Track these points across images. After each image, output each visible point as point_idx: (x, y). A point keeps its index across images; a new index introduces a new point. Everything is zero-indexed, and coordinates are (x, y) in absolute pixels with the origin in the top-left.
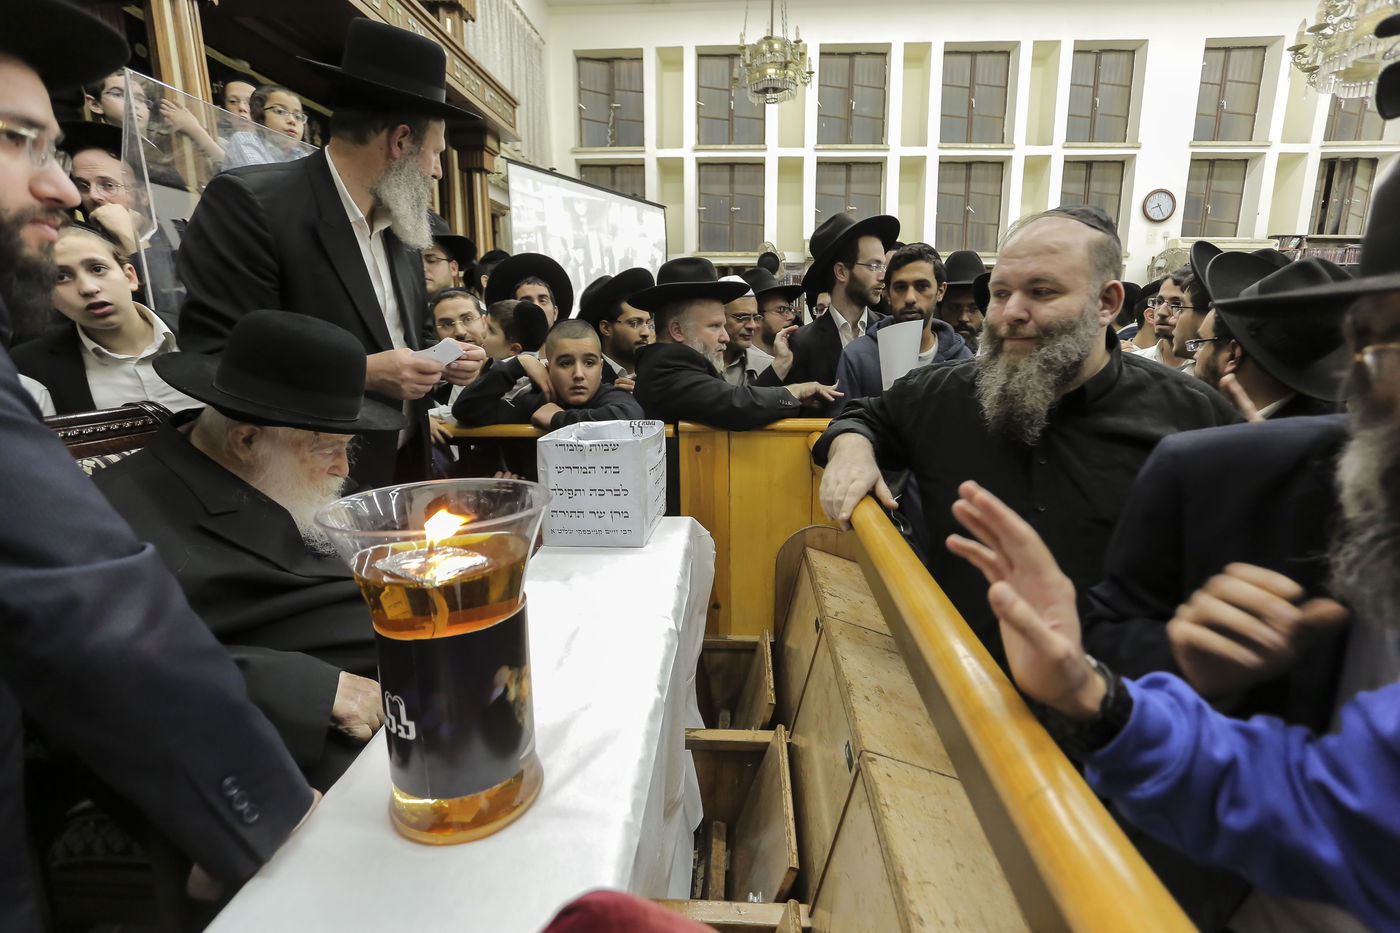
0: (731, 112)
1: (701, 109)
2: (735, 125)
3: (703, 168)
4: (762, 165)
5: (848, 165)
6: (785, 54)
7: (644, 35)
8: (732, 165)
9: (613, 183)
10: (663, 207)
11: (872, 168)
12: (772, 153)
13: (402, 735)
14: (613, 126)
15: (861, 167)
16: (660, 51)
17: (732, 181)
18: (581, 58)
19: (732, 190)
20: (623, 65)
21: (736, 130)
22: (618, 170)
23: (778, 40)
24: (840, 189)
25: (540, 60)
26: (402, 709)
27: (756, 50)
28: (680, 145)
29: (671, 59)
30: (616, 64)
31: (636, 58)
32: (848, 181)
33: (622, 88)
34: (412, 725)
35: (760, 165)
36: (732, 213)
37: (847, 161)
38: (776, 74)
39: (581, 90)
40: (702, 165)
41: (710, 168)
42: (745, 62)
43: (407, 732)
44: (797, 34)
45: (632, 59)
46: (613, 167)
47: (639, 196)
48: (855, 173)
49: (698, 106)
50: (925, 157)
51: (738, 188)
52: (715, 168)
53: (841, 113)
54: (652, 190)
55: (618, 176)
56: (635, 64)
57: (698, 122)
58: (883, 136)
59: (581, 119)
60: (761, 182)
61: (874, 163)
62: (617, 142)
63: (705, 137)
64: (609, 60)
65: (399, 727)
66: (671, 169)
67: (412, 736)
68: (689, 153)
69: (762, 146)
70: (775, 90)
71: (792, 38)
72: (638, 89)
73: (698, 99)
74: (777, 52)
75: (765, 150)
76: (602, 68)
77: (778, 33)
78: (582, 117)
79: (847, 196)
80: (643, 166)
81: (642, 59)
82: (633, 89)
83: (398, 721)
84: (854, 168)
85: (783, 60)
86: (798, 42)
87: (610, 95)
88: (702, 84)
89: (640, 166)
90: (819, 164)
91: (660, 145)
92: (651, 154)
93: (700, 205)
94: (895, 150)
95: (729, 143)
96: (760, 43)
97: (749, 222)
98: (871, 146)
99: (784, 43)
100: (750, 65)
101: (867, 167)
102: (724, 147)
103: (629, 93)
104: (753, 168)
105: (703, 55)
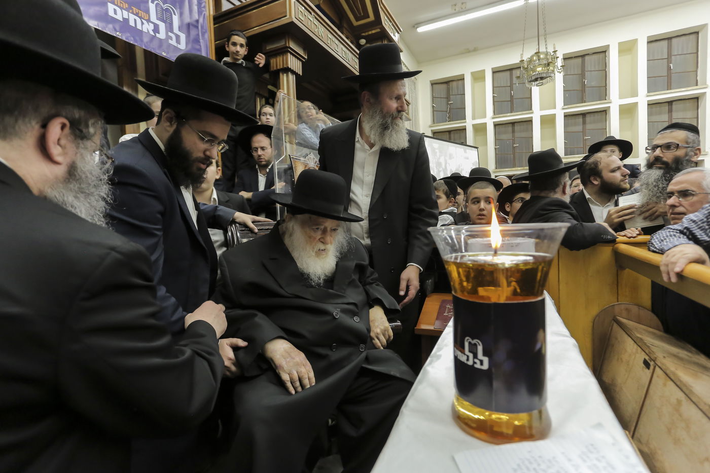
0: (512, 97)
1: (495, 98)
2: (514, 103)
3: (497, 127)
4: (531, 121)
5: (584, 115)
6: (548, 59)
7: (464, 68)
8: (513, 123)
9: (450, 138)
10: (477, 148)
11: (600, 114)
12: (536, 114)
13: (478, 366)
14: (450, 112)
15: (592, 115)
16: (473, 74)
17: (513, 132)
18: (433, 84)
19: (513, 136)
20: (454, 84)
21: (515, 105)
22: (452, 132)
23: (543, 53)
24: (579, 128)
25: (415, 87)
26: (480, 349)
27: (531, 61)
28: (485, 117)
29: (478, 77)
30: (451, 83)
31: (461, 79)
32: (584, 123)
33: (453, 94)
34: (486, 360)
35: (529, 121)
36: (514, 148)
37: (583, 112)
38: (542, 70)
39: (433, 98)
40: (496, 125)
41: (501, 126)
42: (523, 67)
43: (482, 362)
44: (554, 48)
45: (458, 80)
46: (449, 132)
47: (464, 143)
48: (588, 118)
49: (494, 97)
50: (637, 103)
51: (517, 135)
52: (503, 126)
53: (578, 87)
54: (470, 139)
55: (452, 135)
56: (460, 82)
57: (494, 104)
58: (606, 95)
59: (433, 111)
60: (531, 130)
61: (601, 111)
62: (451, 119)
63: (497, 111)
64: (447, 82)
65: (476, 360)
66: (480, 129)
67: (486, 366)
68: (489, 120)
69: (531, 111)
70: (542, 78)
71: (551, 50)
72: (462, 93)
73: (493, 93)
74: (543, 59)
75: (532, 113)
76: (444, 86)
77: (542, 49)
78: (434, 110)
79: (584, 132)
80: (465, 129)
81: (464, 79)
82: (459, 93)
83: (475, 356)
84: (588, 116)
85: (546, 62)
86: (555, 52)
87: (448, 98)
88: (495, 86)
89: (464, 130)
90: (565, 116)
91: (474, 118)
92: (469, 123)
93: (496, 146)
94: (615, 101)
95: (511, 112)
96: (532, 56)
97: (525, 151)
98: (599, 102)
99: (547, 54)
100: (527, 68)
101: (596, 114)
102: (509, 114)
103: (458, 96)
104: (525, 123)
105: (495, 72)
